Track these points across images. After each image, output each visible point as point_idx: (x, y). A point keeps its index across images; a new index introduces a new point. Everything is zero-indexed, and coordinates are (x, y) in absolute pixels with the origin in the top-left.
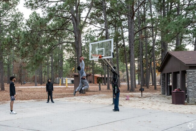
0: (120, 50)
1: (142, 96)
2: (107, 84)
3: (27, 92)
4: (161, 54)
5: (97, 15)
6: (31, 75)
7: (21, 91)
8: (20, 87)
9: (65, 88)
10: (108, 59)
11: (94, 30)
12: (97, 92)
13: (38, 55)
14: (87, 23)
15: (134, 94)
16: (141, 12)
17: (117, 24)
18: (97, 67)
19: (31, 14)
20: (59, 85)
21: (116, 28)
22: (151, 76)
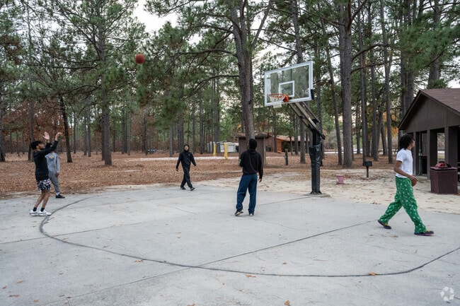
0: (324, 90)
1: (368, 176)
2: (299, 153)
3: (152, 168)
4: (399, 98)
5: (281, 26)
6: (164, 137)
7: (141, 166)
8: (142, 159)
9: (223, 161)
10: (301, 103)
11: (276, 54)
12: (281, 167)
13: (170, 100)
14: (263, 41)
15: (351, 171)
16: (363, 21)
17: (319, 42)
18: (281, 122)
19: (162, 28)
20: (212, 156)
21: (316, 51)
22: (381, 138)
